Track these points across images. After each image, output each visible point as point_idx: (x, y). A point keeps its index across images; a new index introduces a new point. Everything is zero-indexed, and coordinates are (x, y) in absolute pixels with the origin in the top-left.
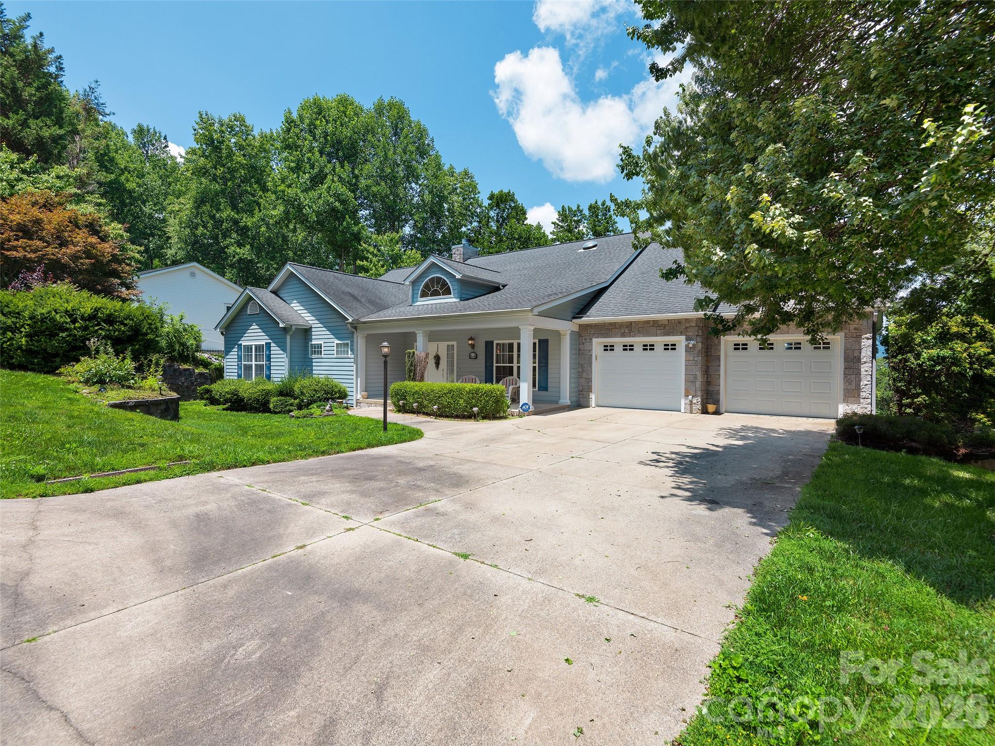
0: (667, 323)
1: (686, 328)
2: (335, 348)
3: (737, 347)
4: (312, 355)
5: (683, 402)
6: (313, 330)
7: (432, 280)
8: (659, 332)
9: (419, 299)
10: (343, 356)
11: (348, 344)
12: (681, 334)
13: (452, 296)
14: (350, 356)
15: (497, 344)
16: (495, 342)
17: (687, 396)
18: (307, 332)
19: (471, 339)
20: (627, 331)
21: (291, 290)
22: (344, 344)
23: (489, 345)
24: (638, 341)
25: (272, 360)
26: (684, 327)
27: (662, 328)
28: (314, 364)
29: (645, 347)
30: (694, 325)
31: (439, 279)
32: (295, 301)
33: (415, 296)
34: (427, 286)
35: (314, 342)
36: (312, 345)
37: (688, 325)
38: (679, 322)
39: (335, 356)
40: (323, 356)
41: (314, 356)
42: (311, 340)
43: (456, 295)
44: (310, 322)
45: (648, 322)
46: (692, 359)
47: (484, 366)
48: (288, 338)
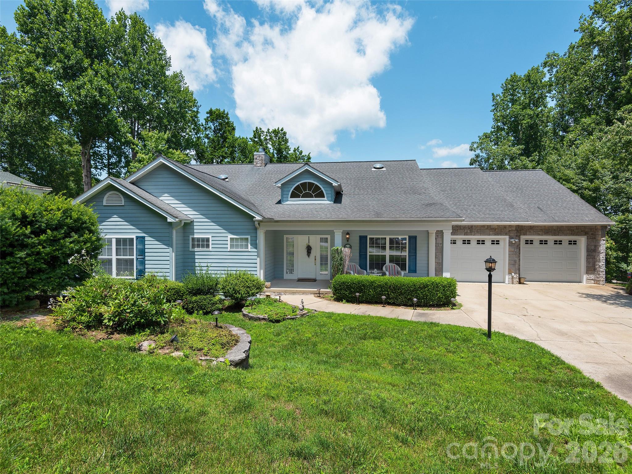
0: (497, 227)
1: (510, 231)
2: (229, 242)
3: (527, 242)
4: (193, 246)
5: (507, 277)
6: (195, 224)
7: (304, 185)
8: (491, 233)
9: (290, 199)
10: (239, 249)
11: (247, 239)
12: (506, 234)
13: (325, 198)
14: (249, 249)
15: (371, 239)
16: (369, 237)
17: (510, 273)
18: (188, 226)
19: (348, 234)
20: (469, 231)
21: (160, 183)
22: (242, 239)
23: (363, 239)
24: (474, 238)
25: (146, 254)
26: (508, 230)
27: (493, 230)
28: (196, 257)
29: (479, 242)
30: (514, 229)
31: (311, 184)
32: (166, 195)
33: (285, 196)
34: (297, 188)
35: (196, 236)
36: (193, 239)
37: (510, 229)
38: (505, 227)
39: (229, 249)
40: (210, 249)
41: (196, 249)
42: (193, 233)
43: (330, 199)
44: (191, 216)
45: (484, 226)
46: (513, 250)
47: (358, 255)
48: (174, 232)
